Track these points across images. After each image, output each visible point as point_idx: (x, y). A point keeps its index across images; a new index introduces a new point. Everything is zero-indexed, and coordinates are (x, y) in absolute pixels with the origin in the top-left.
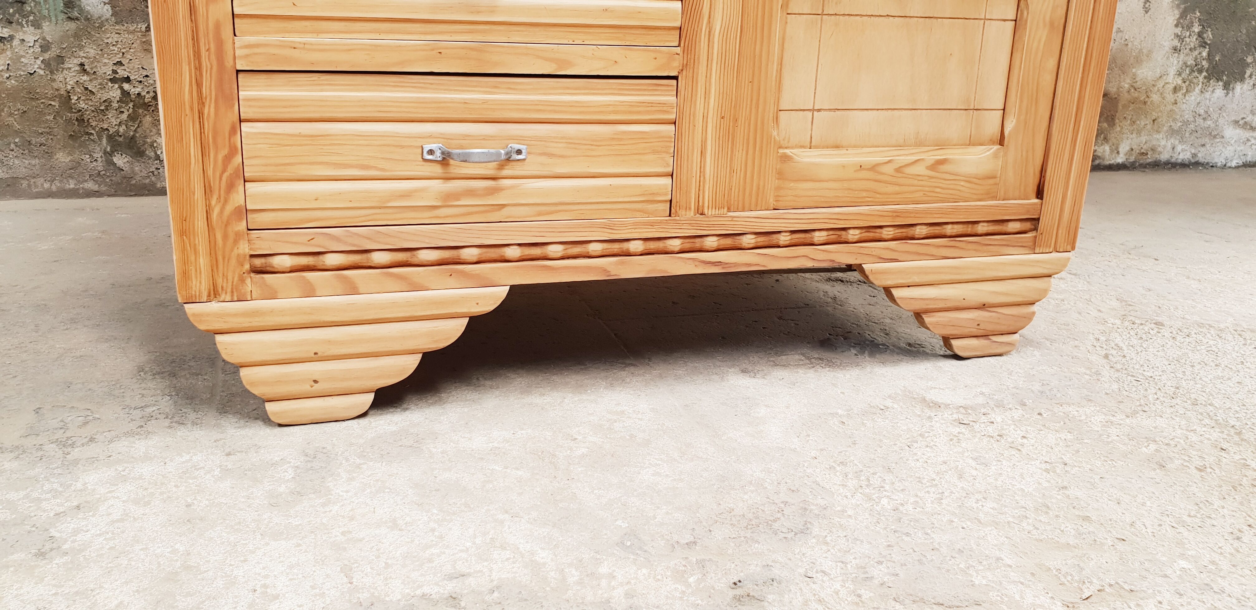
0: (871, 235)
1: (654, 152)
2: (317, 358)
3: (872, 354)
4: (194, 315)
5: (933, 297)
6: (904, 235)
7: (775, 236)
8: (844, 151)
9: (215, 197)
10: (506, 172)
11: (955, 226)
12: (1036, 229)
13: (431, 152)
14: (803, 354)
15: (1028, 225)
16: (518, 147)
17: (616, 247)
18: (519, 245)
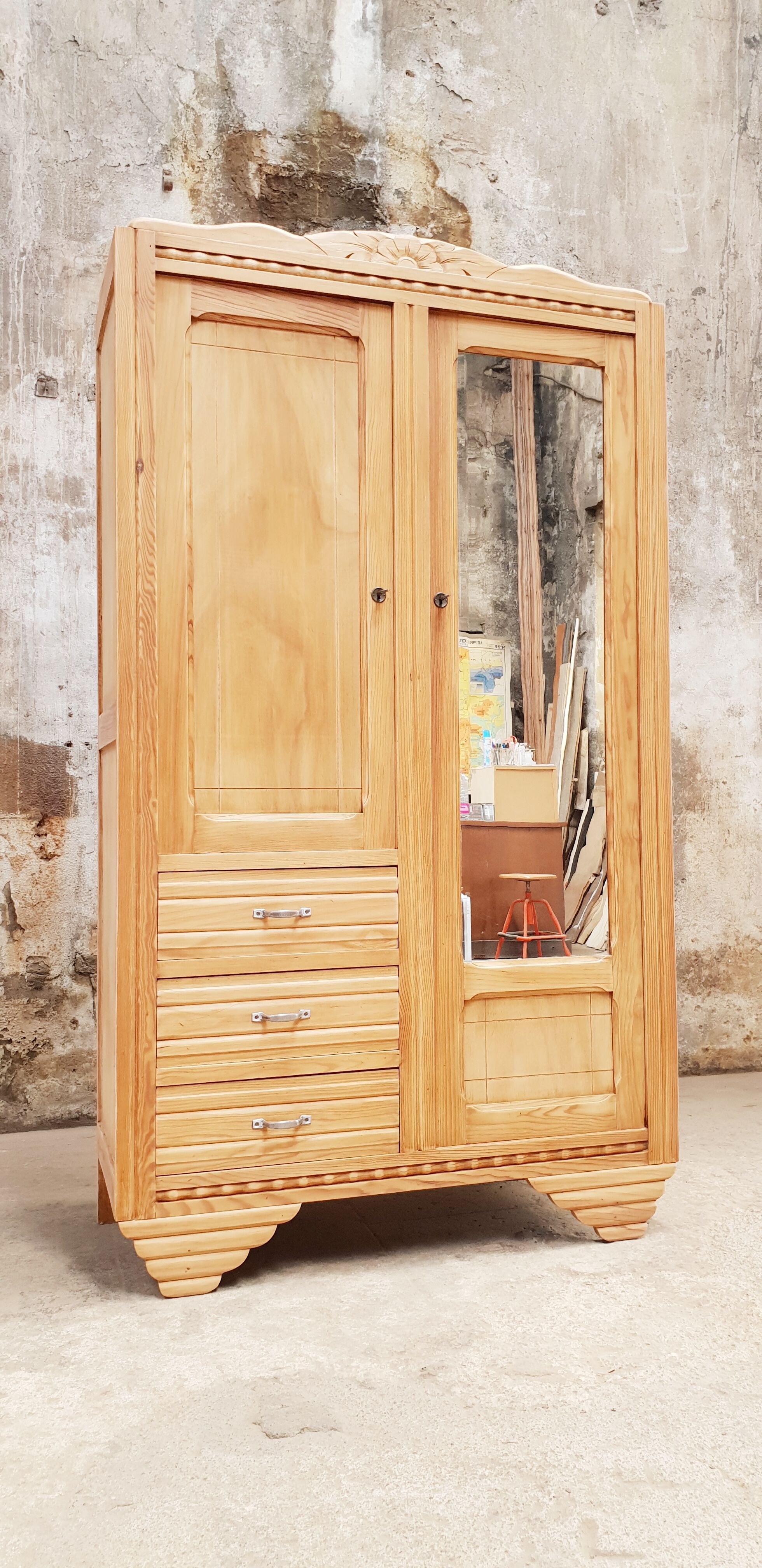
0: (532, 1158)
1: (388, 1113)
2: (190, 1253)
3: (547, 1241)
4: (124, 1229)
5: (580, 1198)
6: (555, 1157)
7: (468, 1162)
8: (508, 1104)
9: (140, 1158)
10: (300, 1132)
11: (589, 1149)
12: (647, 1148)
13: (257, 1124)
14: (500, 1243)
15: (641, 1146)
16: (306, 1116)
17: (366, 1175)
18: (307, 1177)
